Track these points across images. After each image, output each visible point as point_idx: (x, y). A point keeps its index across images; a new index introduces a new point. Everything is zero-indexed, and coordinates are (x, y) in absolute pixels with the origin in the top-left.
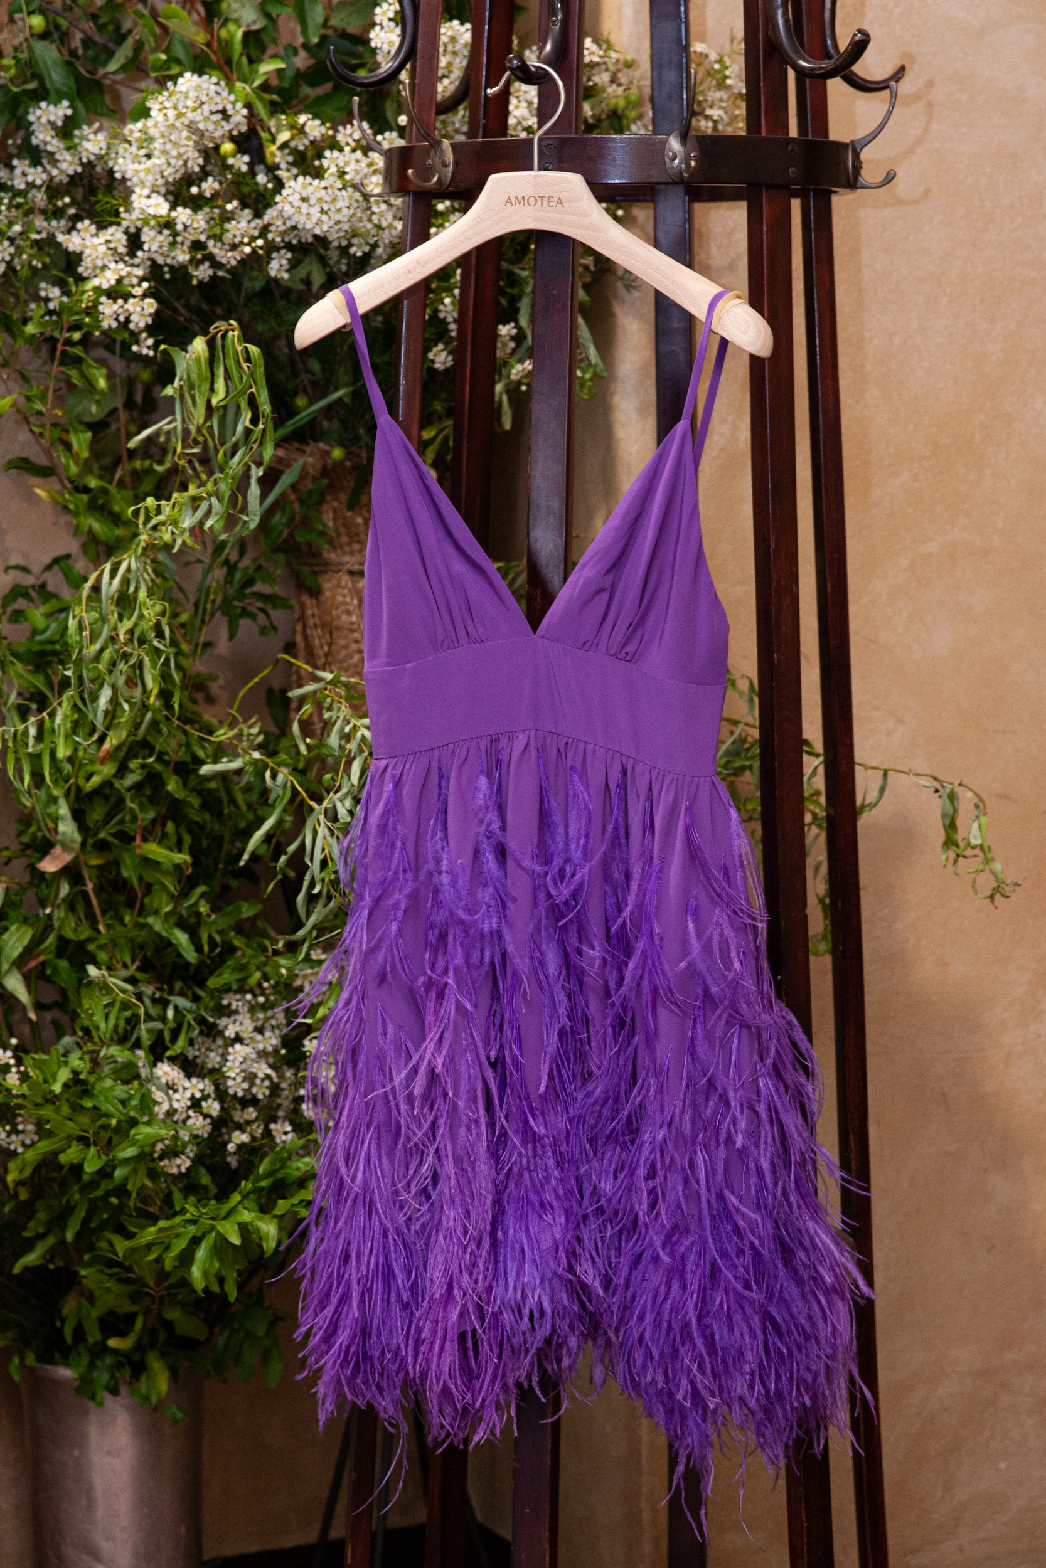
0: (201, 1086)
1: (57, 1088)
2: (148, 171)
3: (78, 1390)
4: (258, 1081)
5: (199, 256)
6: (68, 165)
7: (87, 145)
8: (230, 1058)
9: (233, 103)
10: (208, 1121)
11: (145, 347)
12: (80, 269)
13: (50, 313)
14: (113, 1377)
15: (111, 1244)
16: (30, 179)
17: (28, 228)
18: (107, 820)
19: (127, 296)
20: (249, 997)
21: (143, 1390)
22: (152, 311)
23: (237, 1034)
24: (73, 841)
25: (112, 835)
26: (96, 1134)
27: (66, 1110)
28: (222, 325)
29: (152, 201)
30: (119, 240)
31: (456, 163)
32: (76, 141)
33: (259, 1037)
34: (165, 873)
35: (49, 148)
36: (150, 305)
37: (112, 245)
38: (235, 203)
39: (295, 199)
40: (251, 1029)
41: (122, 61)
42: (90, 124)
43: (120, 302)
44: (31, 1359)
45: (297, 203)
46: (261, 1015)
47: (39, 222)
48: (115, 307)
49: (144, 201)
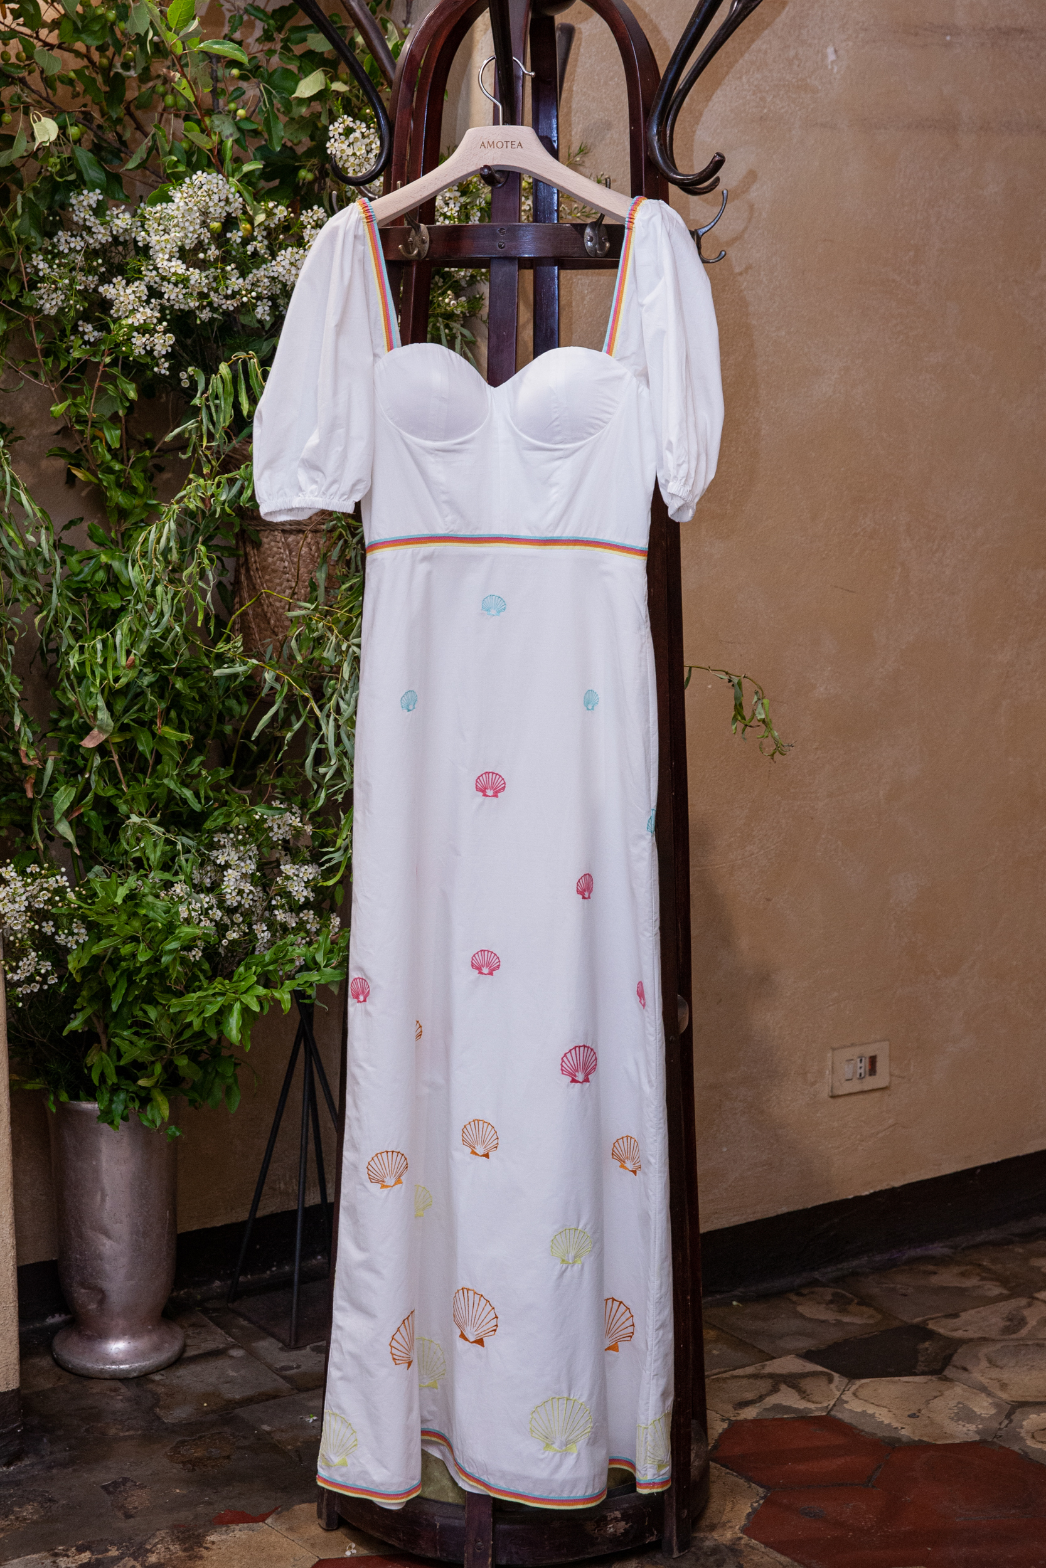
0: (207, 899)
1: (119, 900)
2: (167, 241)
3: (98, 1118)
4: (245, 895)
5: (205, 303)
6: (102, 235)
7: (117, 222)
8: (225, 879)
9: (234, 194)
10: (214, 923)
11: (163, 368)
12: (112, 312)
13: (85, 343)
14: (126, 1107)
15: (145, 1012)
16: (72, 245)
17: (73, 281)
18: (126, 710)
19: (152, 332)
20: (232, 835)
21: (150, 1117)
22: (172, 343)
23: (226, 862)
24: (108, 725)
25: (132, 720)
26: (144, 934)
27: (124, 917)
28: (242, 355)
29: (173, 263)
30: (143, 291)
31: (431, 241)
32: (108, 218)
33: (242, 864)
34: (172, 747)
35: (88, 223)
36: (170, 338)
37: (138, 295)
38: (233, 266)
39: (286, 263)
40: (236, 858)
41: (139, 161)
42: (117, 207)
43: (147, 335)
44: (64, 1097)
45: (288, 267)
46: (242, 848)
47: (80, 277)
48: (144, 340)
49: (165, 263)
